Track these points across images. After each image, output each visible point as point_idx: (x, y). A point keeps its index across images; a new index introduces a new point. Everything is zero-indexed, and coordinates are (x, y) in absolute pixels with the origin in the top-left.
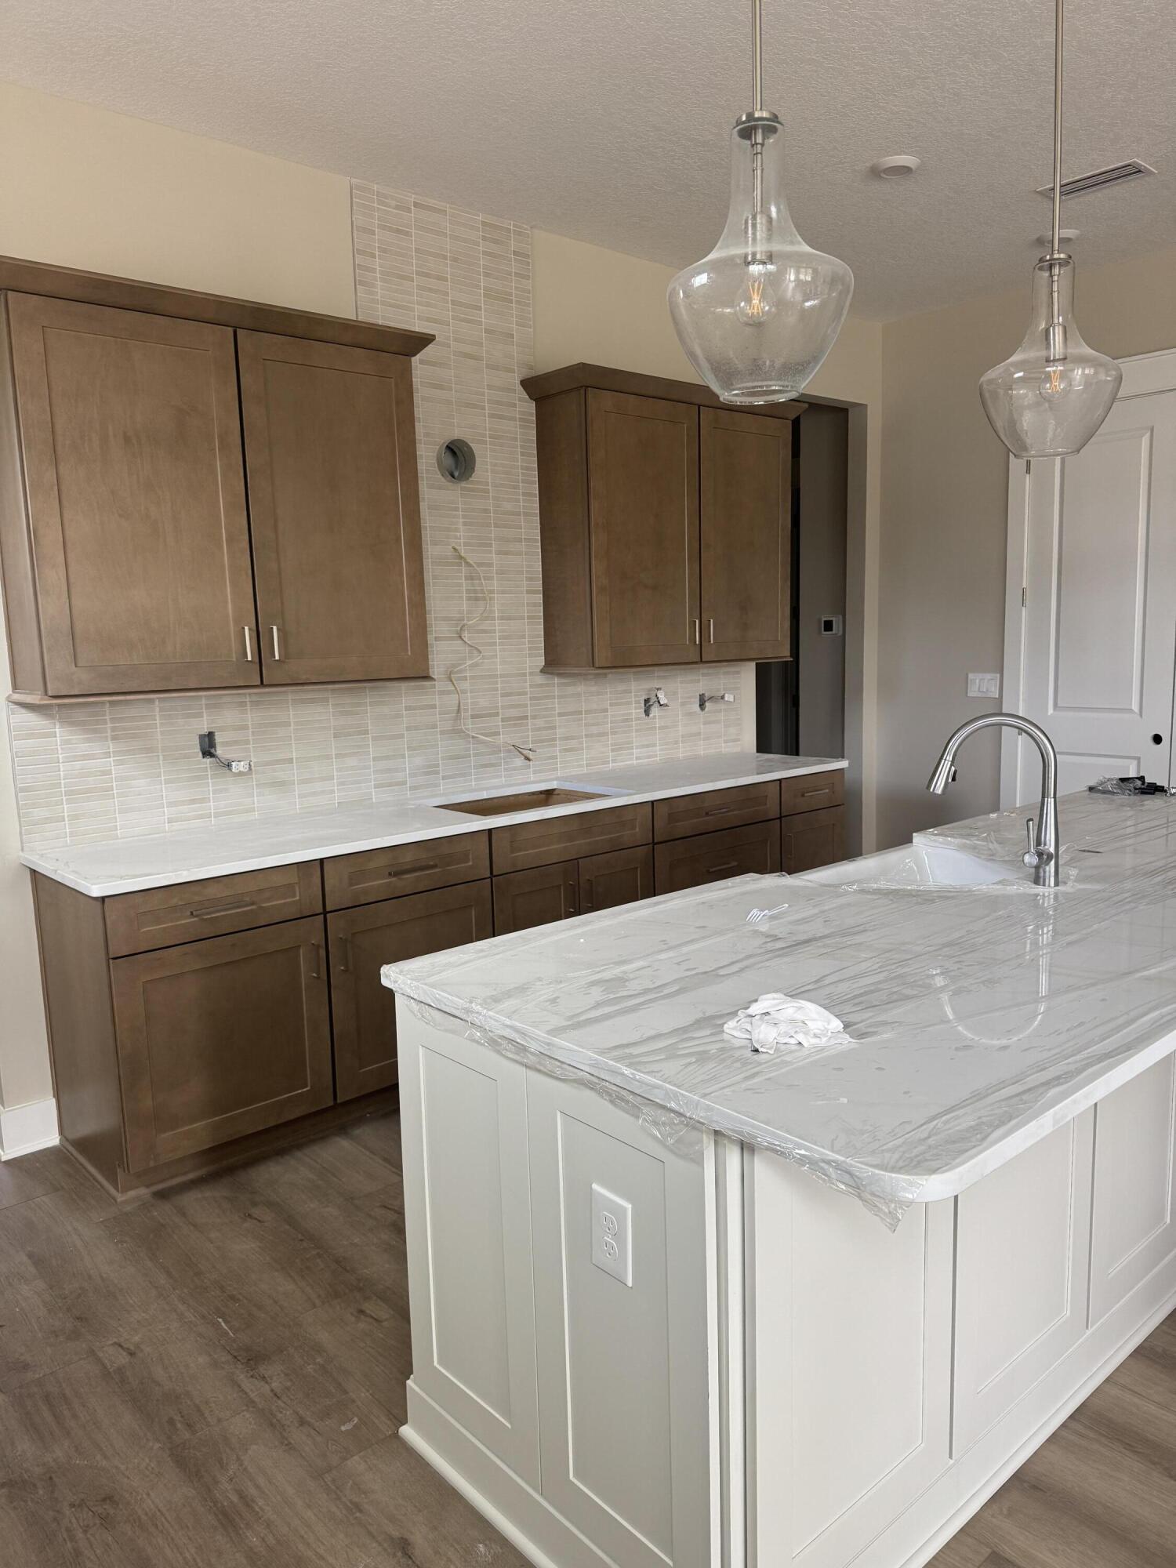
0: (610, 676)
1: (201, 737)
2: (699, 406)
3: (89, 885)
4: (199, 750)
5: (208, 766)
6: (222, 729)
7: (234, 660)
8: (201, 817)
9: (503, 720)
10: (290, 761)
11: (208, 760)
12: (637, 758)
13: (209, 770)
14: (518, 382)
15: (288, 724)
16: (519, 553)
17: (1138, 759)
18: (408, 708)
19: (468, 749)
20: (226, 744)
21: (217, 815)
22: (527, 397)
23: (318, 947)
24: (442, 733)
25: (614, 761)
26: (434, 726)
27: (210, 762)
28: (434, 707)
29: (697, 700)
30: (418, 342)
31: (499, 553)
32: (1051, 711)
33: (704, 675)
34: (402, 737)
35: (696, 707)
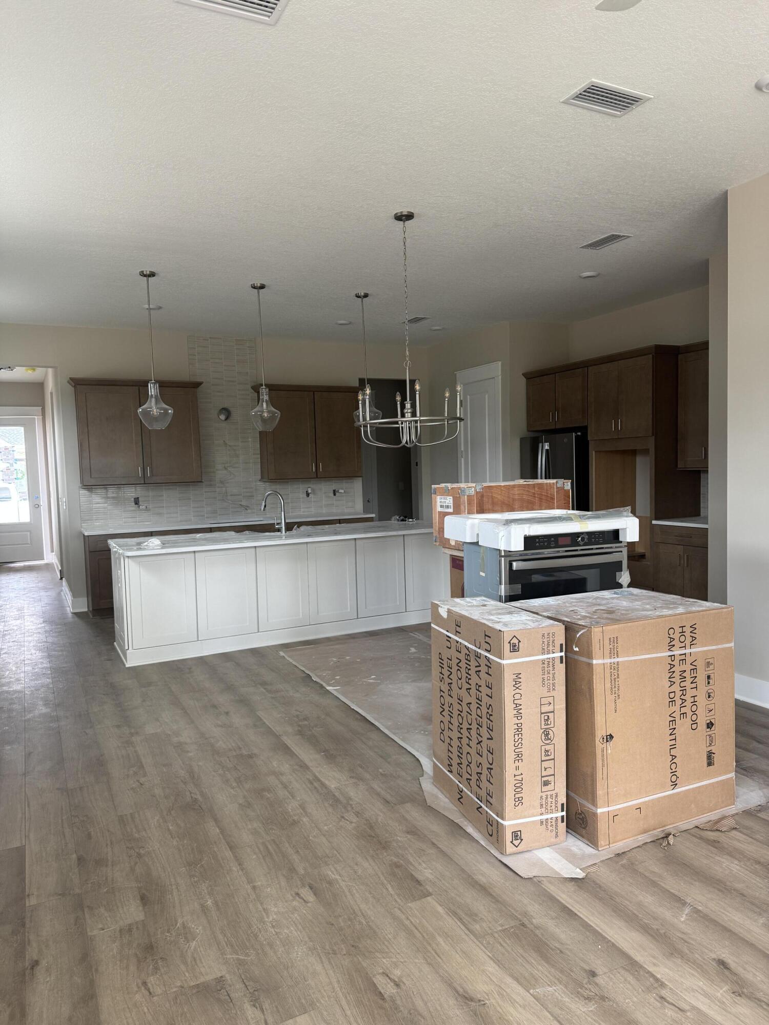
2: (314, 392)
4: (133, 503)
10: (163, 507)
11: (137, 506)
12: (303, 512)
13: (138, 509)
14: (250, 387)
16: (250, 442)
19: (229, 506)
24: (219, 500)
25: (292, 513)
26: (216, 498)
28: (216, 491)
29: (332, 492)
30: (197, 385)
31: (242, 442)
33: (335, 483)
34: (203, 501)
35: (332, 495)
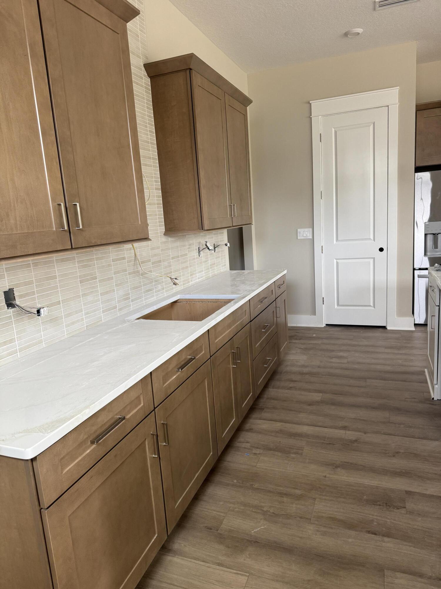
0: (187, 236)
1: (5, 293)
2: (224, 92)
3: (23, 450)
4: (4, 304)
5: (12, 314)
6: (18, 285)
7: (55, 229)
8: (10, 354)
9: (153, 263)
10: (59, 302)
11: (11, 310)
13: (13, 318)
14: (143, 65)
15: (55, 277)
16: (151, 166)
17: (374, 258)
18: (113, 260)
19: (140, 282)
20: (21, 296)
21: (21, 350)
22: (147, 75)
23: (153, 435)
25: (191, 281)
26: (125, 270)
27: (13, 311)
29: (213, 246)
30: (131, 13)
32: (335, 242)
34: (112, 278)
35: (213, 250)
